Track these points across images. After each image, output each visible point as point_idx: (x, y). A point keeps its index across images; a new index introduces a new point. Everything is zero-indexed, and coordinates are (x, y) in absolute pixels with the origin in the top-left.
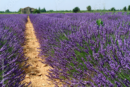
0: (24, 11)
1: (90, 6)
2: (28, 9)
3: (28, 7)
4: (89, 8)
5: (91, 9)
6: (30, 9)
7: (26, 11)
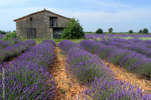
0: (28, 26)
1: (112, 29)
2: (43, 19)
3: (45, 11)
4: (111, 30)
5: (112, 31)
6: (51, 18)
7: (35, 26)
